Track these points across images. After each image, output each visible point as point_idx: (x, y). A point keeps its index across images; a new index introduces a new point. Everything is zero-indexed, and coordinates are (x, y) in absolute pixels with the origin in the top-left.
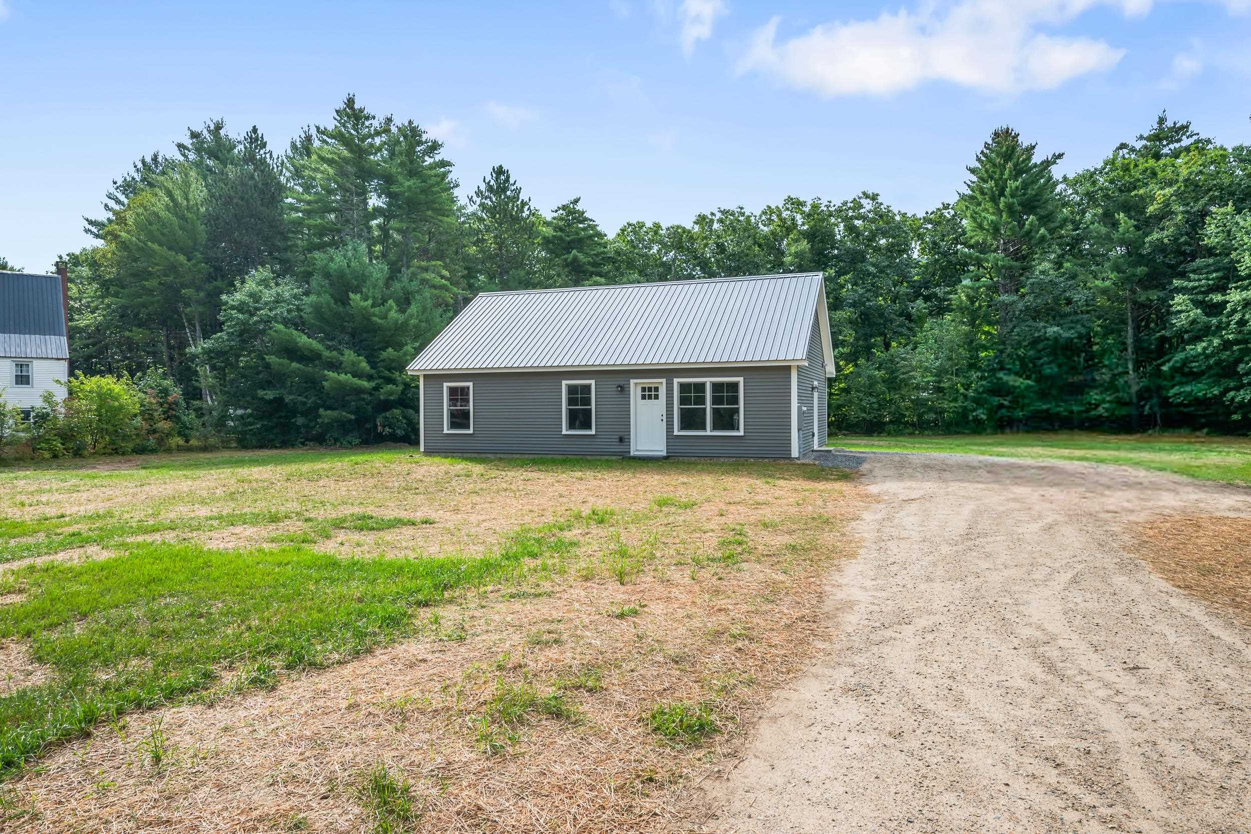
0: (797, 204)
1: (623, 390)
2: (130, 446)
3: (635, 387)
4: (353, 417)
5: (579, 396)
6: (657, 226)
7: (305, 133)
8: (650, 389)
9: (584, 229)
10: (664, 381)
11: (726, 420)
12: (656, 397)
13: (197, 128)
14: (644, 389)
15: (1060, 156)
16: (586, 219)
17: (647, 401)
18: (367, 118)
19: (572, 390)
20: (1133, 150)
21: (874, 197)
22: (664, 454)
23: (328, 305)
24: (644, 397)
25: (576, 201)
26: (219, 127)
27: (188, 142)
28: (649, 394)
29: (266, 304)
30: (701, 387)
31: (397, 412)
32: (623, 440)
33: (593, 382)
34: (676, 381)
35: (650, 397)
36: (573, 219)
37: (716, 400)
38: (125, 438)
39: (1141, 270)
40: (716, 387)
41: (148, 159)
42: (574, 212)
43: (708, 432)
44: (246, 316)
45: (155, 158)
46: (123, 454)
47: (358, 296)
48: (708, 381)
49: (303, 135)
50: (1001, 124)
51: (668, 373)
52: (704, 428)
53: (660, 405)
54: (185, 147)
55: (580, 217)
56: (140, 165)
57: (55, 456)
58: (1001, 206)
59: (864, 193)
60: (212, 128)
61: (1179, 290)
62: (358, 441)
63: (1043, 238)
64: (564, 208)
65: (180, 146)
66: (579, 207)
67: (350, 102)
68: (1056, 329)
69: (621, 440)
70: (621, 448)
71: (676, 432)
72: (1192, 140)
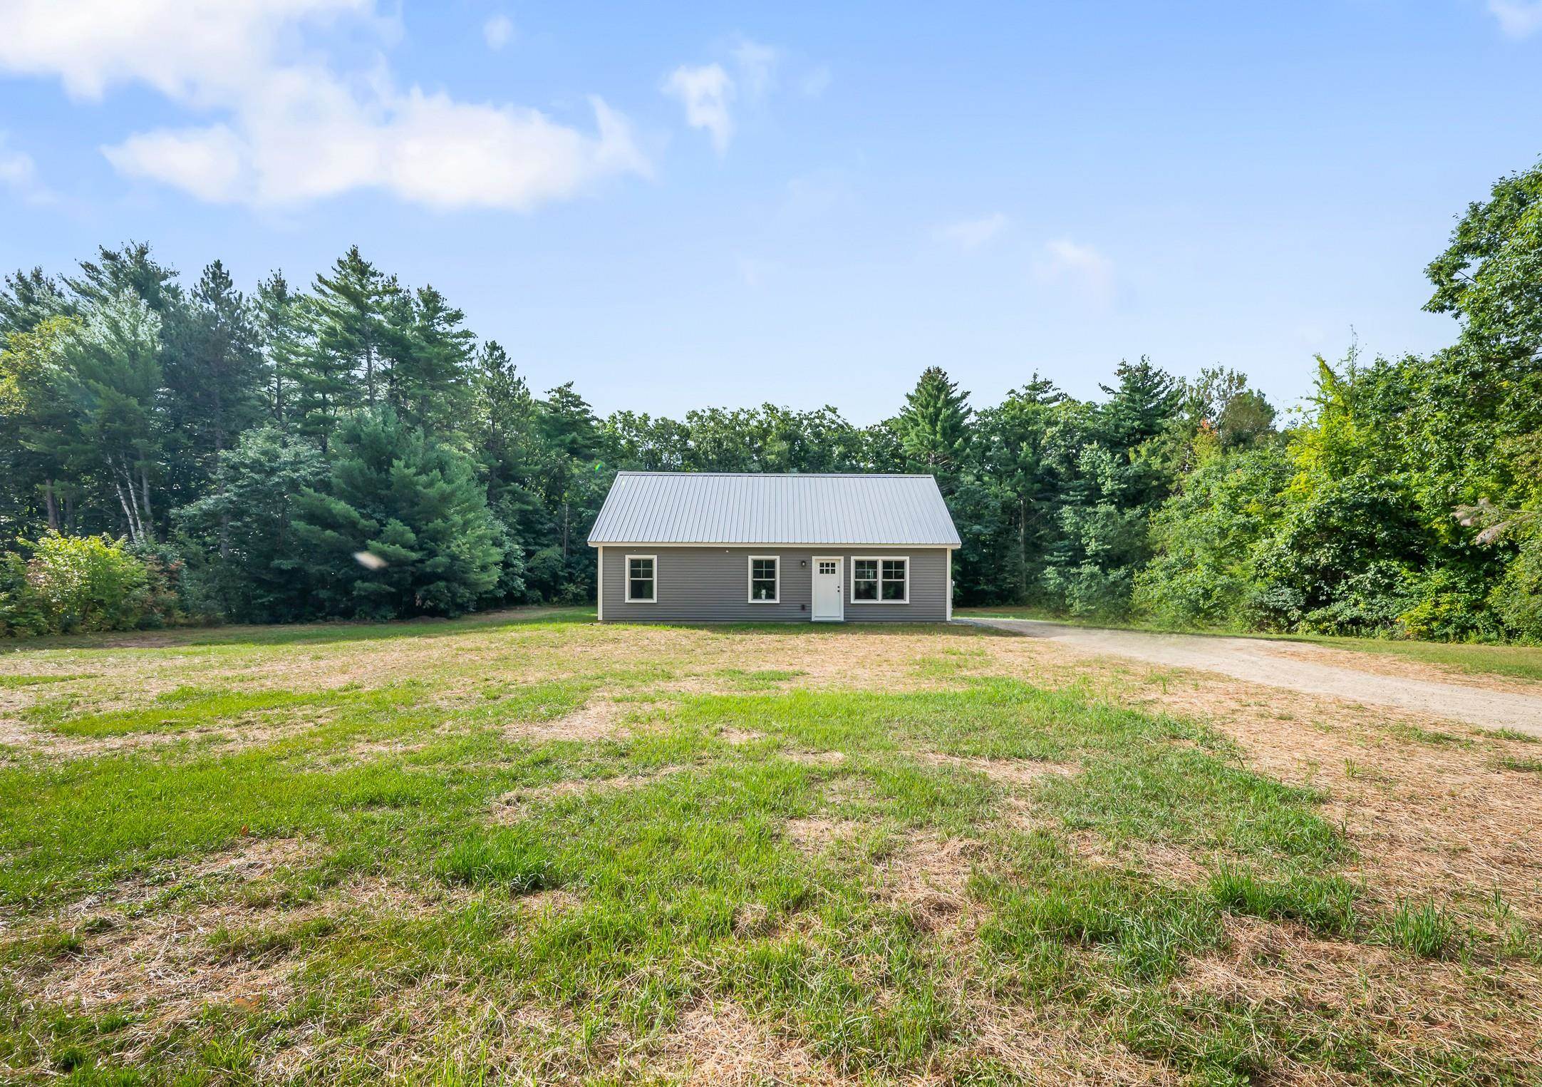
0: (771, 409)
1: (805, 565)
2: (133, 620)
3: (816, 562)
4: (393, 590)
5: (764, 571)
6: (646, 418)
7: (275, 276)
8: (827, 565)
9: (578, 413)
10: (842, 558)
11: (895, 591)
12: (833, 572)
13: (113, 249)
14: (822, 565)
15: (968, 393)
16: (584, 404)
17: (825, 575)
18: (374, 274)
19: (757, 564)
20: (1018, 395)
21: (834, 411)
22: (842, 619)
23: (361, 471)
24: (822, 571)
25: (569, 385)
26: (143, 252)
27: (98, 262)
28: (827, 569)
29: (285, 463)
30: (873, 565)
31: (442, 584)
32: (806, 607)
33: (778, 558)
34: (853, 558)
35: (827, 571)
36: (567, 402)
37: (886, 575)
38: (126, 612)
39: (1037, 486)
40: (887, 565)
41: (28, 277)
42: (568, 395)
43: (880, 601)
44: (263, 475)
45: (37, 276)
46: (125, 630)
47: (402, 464)
48: (880, 559)
49: (273, 279)
50: (932, 365)
51: (846, 552)
52: (874, 597)
53: (837, 579)
54: (94, 269)
55: (577, 402)
56: (14, 280)
57: (40, 633)
58: (937, 429)
59: (827, 406)
60: (133, 252)
61: (1065, 502)
62: (393, 615)
63: (968, 456)
64: (560, 391)
65: (88, 267)
66: (574, 390)
67: (354, 254)
68: (978, 527)
69: (803, 607)
70: (803, 615)
71: (853, 601)
72: (1055, 393)
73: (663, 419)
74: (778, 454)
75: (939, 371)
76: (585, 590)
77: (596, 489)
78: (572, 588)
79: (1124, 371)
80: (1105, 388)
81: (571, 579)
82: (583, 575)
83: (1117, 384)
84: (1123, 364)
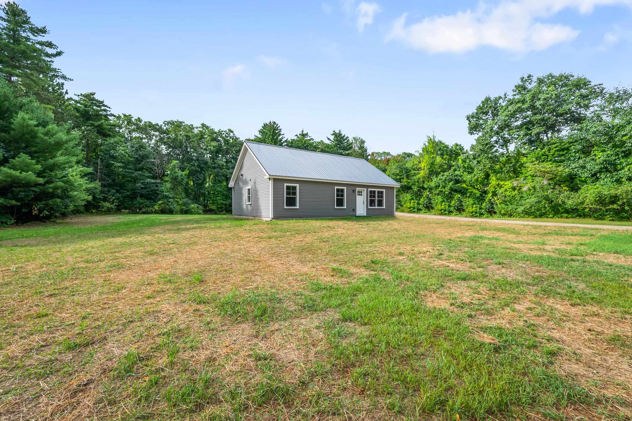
1: (354, 191)
3: (357, 191)
4: (19, 204)
5: (340, 193)
6: (139, 120)
8: (360, 192)
10: (365, 189)
11: (381, 203)
17: (360, 196)
19: (338, 190)
25: (93, 94)
30: (374, 192)
33: (345, 188)
34: (369, 189)
36: (92, 103)
37: (378, 197)
40: (378, 192)
42: (93, 99)
43: (377, 207)
48: (376, 190)
51: (366, 186)
53: (364, 198)
69: (354, 210)
70: (353, 213)
71: (369, 207)
72: (310, 138)
73: (149, 122)
74: (214, 147)
75: (274, 123)
76: (116, 205)
77: (123, 152)
78: (107, 204)
79: (335, 134)
80: (329, 139)
81: (105, 199)
82: (114, 198)
83: (332, 138)
84: (334, 131)
